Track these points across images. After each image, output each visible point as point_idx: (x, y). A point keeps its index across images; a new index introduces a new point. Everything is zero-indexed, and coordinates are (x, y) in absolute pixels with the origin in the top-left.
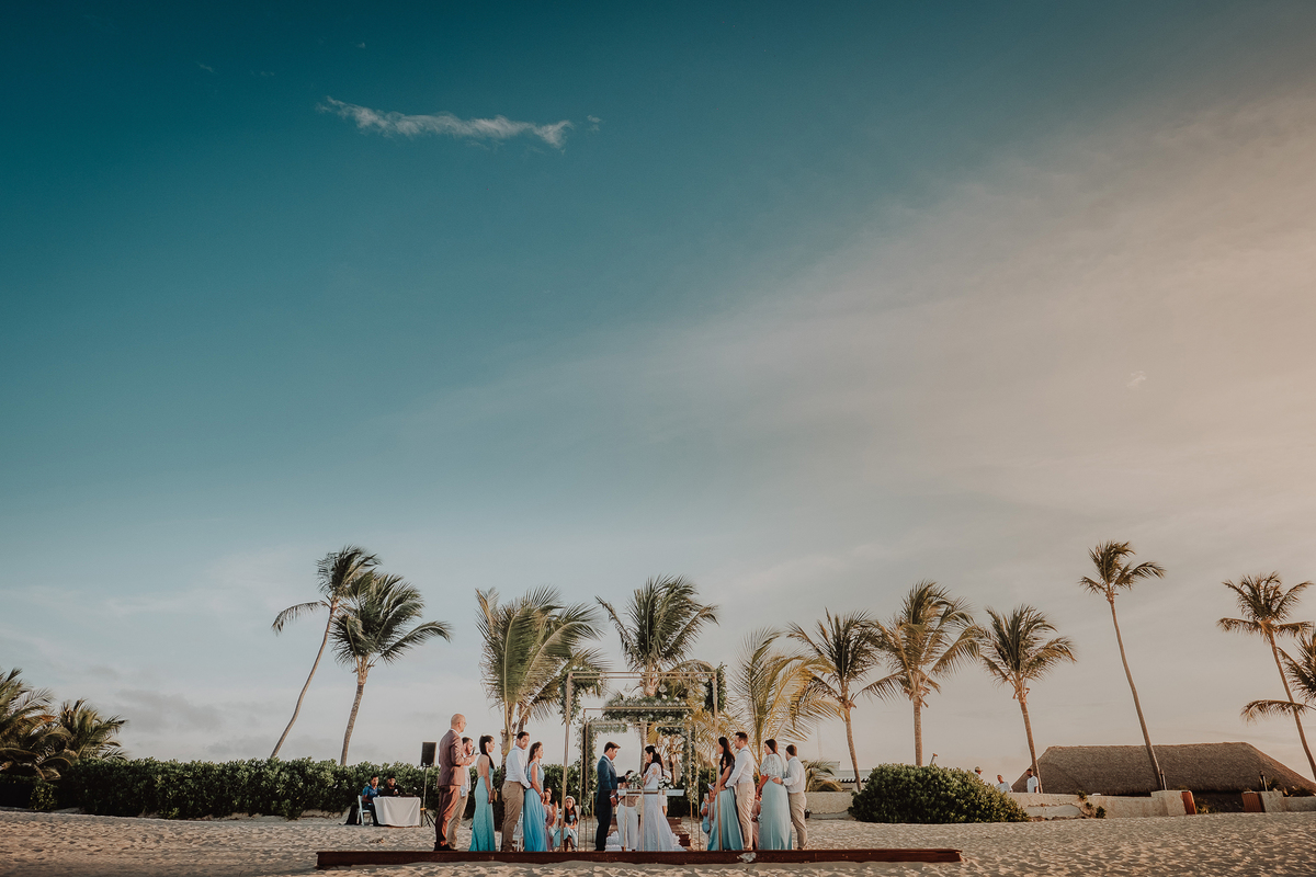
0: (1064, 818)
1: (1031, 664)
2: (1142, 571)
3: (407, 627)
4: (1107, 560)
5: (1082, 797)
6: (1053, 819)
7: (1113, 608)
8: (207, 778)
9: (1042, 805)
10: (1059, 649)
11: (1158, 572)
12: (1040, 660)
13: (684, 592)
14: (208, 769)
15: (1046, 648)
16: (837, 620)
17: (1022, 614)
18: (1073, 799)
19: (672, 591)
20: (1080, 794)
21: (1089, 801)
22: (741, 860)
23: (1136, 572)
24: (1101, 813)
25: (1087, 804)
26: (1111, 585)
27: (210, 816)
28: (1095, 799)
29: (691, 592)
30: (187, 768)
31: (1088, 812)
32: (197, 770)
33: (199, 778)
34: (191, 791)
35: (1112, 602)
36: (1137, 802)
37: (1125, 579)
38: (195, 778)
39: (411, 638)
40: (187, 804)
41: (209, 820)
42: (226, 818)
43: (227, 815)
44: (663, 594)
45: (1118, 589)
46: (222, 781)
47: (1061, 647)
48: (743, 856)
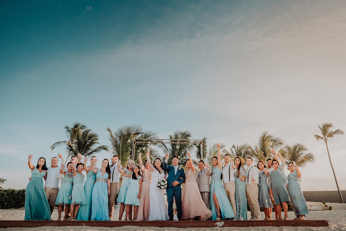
0: (318, 210)
1: (300, 162)
2: (337, 132)
3: (94, 147)
4: (325, 129)
5: (324, 203)
6: (314, 210)
7: (327, 144)
8: (12, 195)
9: (311, 206)
10: (310, 157)
11: (342, 133)
12: (303, 161)
13: (187, 136)
14: (13, 191)
15: (305, 157)
16: (238, 147)
17: (297, 146)
18: (321, 204)
19: (183, 136)
20: (323, 202)
21: (327, 205)
22: (216, 226)
23: (334, 133)
24: (330, 208)
25: (326, 206)
26: (326, 137)
27: (14, 208)
28: (328, 204)
29: (190, 136)
30: (5, 191)
31: (326, 208)
32: (9, 192)
33: (10, 195)
34: (6, 199)
35: (326, 142)
36: (342, 205)
37: (331, 135)
38: (8, 194)
39: (95, 151)
40: (5, 204)
41: (13, 209)
42: (19, 209)
43: (20, 208)
44: (180, 136)
45: (328, 138)
46: (18, 196)
47: (309, 156)
48: (217, 223)
